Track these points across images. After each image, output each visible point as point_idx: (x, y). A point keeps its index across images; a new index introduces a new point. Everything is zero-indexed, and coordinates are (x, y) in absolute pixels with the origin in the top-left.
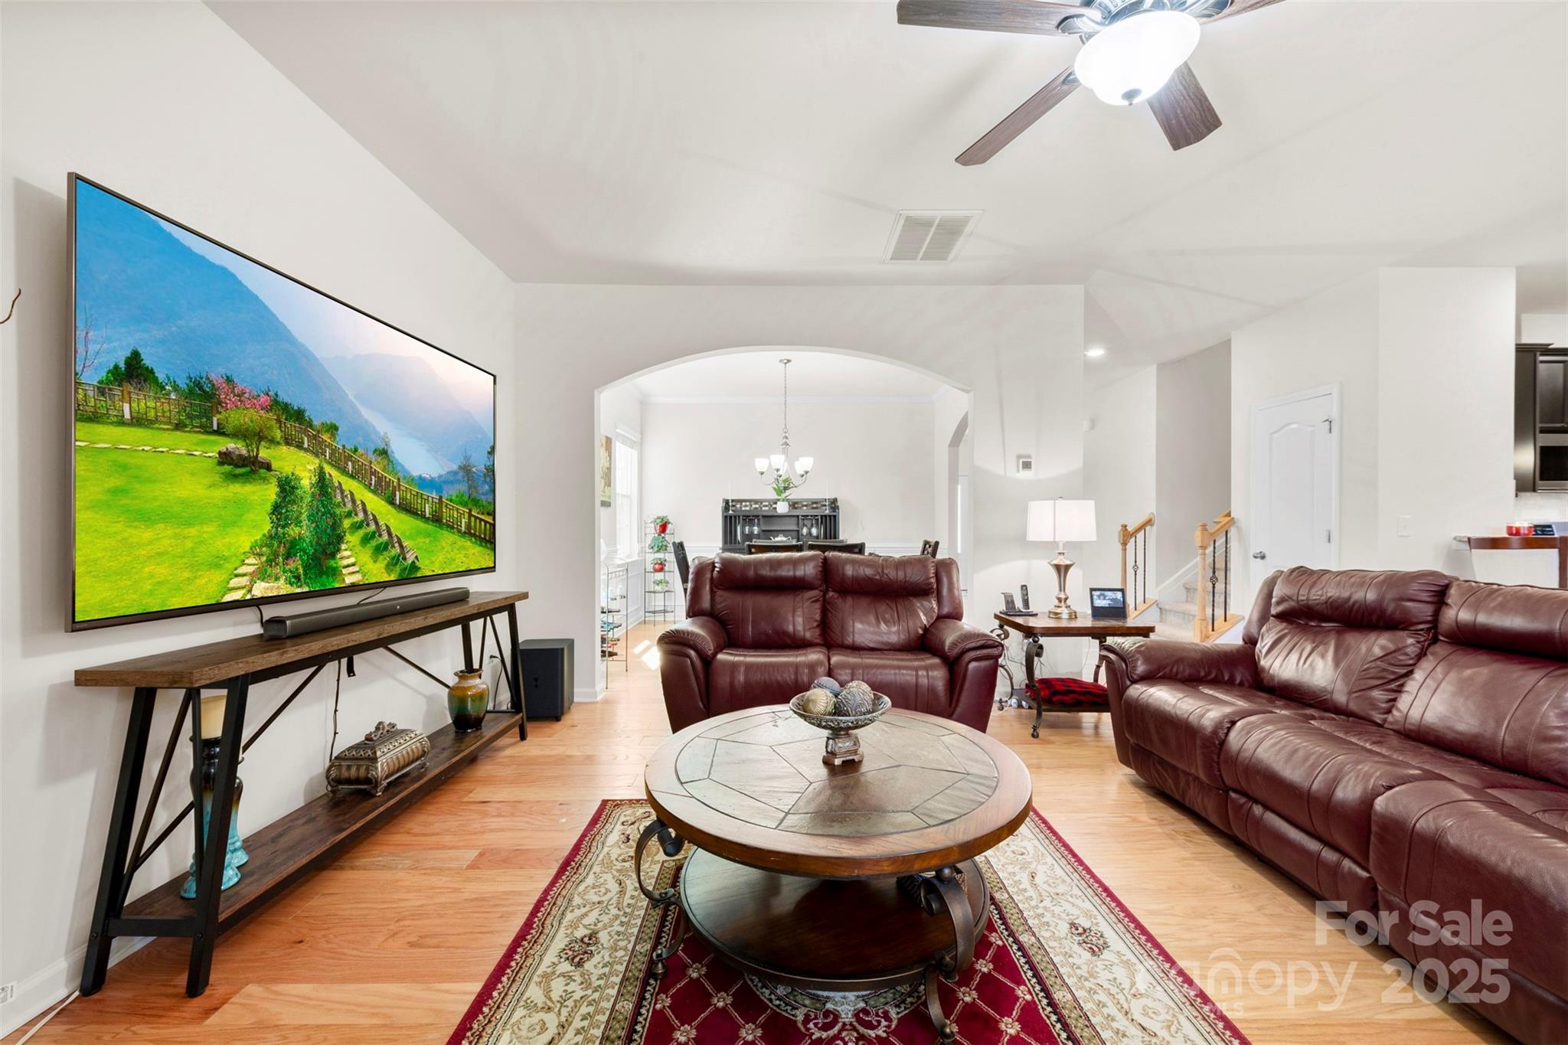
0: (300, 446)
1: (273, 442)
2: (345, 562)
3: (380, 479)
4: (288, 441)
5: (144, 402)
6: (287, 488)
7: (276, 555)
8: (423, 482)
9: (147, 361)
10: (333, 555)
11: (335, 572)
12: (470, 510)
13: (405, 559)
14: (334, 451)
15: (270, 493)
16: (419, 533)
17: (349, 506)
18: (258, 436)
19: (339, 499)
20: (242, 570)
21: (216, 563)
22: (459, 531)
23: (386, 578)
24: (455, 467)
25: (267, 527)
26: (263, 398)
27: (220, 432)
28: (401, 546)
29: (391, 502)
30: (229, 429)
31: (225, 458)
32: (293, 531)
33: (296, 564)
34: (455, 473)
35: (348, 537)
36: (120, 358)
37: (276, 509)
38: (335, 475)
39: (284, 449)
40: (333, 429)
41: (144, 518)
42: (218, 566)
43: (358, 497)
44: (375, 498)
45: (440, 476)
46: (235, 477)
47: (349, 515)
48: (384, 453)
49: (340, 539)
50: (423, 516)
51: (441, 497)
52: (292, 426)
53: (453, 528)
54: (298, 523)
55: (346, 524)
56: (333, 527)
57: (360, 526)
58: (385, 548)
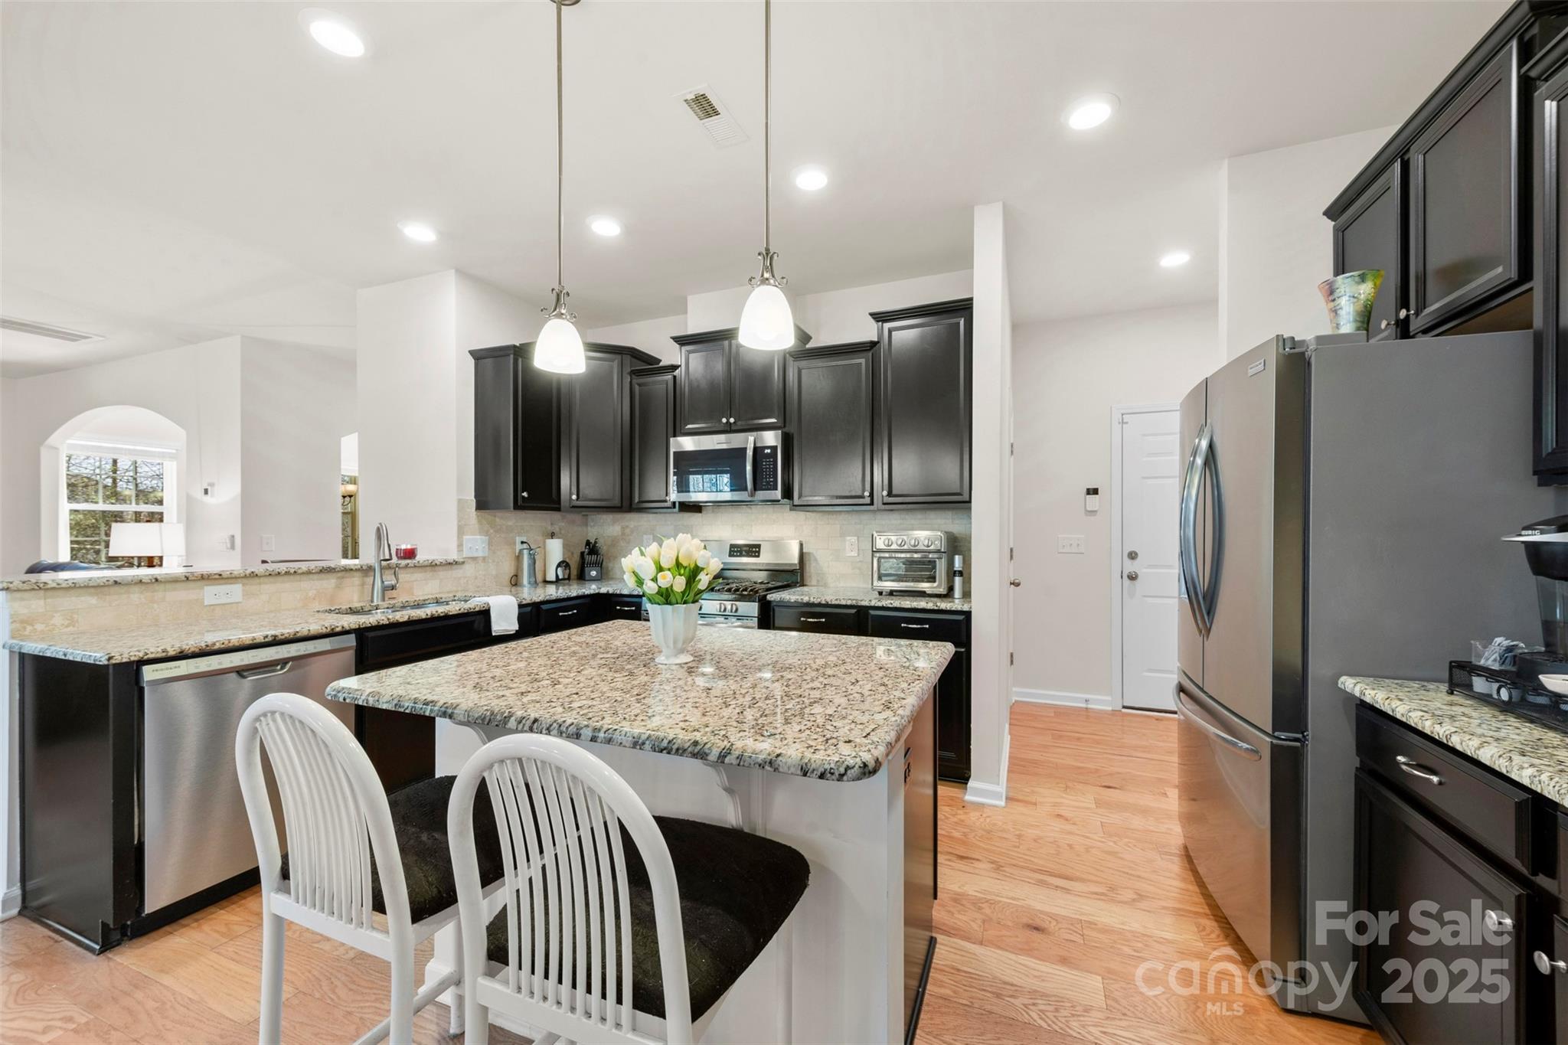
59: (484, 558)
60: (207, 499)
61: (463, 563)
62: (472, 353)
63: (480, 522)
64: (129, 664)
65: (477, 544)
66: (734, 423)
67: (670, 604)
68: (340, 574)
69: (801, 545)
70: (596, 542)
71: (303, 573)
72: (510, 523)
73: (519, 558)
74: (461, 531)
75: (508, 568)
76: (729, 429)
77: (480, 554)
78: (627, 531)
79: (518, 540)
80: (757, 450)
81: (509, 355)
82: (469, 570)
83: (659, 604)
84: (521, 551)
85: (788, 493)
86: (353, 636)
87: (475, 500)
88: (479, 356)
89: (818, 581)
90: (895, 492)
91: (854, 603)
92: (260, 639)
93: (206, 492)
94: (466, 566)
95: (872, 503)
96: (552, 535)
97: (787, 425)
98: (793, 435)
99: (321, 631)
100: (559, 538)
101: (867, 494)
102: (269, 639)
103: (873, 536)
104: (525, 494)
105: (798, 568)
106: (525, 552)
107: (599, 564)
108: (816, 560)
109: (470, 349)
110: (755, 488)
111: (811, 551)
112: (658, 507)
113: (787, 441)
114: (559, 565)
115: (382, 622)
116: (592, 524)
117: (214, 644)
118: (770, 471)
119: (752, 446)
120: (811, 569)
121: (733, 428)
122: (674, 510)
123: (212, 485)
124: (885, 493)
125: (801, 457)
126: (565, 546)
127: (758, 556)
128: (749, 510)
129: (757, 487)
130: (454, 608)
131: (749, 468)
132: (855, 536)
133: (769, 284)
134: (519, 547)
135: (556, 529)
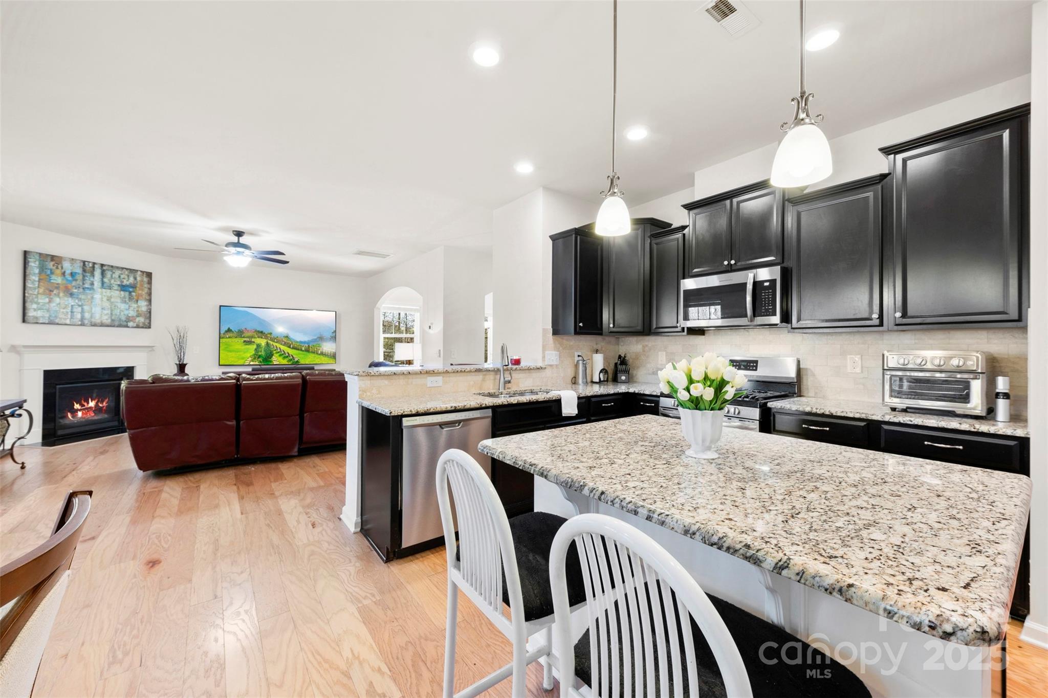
0: (262, 338)
1: (255, 338)
2: (274, 359)
3: (286, 343)
4: (259, 337)
5: (230, 335)
6: (259, 346)
7: (255, 357)
8: (301, 342)
9: (231, 328)
10: (270, 358)
11: (271, 361)
13: (294, 359)
14: (271, 338)
15: (255, 347)
16: (299, 354)
17: (275, 348)
18: (252, 337)
19: (272, 347)
20: (248, 359)
21: (243, 358)
23: (287, 363)
24: (315, 338)
25: (253, 353)
26: (254, 331)
27: (244, 337)
28: (293, 357)
29: (289, 347)
30: (246, 336)
31: (245, 341)
32: (260, 353)
33: (261, 359)
35: (275, 354)
36: (227, 329)
37: (256, 349)
38: (271, 343)
39: (258, 339)
40: (271, 334)
41: (232, 351)
43: (278, 346)
44: (284, 347)
45: (308, 340)
46: (247, 344)
47: (275, 350)
48: (287, 337)
49: (273, 355)
50: (301, 350)
51: (309, 346)
52: (260, 334)
53: (314, 353)
54: (261, 352)
55: (274, 352)
56: (271, 352)
57: (279, 352)
58: (287, 357)
59: (557, 365)
60: (431, 331)
61: (545, 368)
62: (551, 237)
63: (554, 342)
64: (398, 416)
65: (553, 357)
66: (735, 264)
67: (699, 409)
68: (484, 373)
69: (799, 362)
70: (625, 357)
71: (468, 372)
72: (572, 343)
73: (576, 366)
74: (544, 348)
75: (570, 373)
76: (730, 269)
77: (555, 363)
78: (647, 349)
79: (576, 354)
80: (756, 284)
81: (572, 235)
82: (548, 372)
83: (690, 409)
84: (578, 361)
85: (786, 318)
86: (490, 410)
87: (551, 329)
88: (554, 238)
89: (816, 393)
90: (910, 313)
91: (863, 416)
92: (449, 408)
93: (430, 327)
94: (547, 370)
95: (881, 324)
96: (597, 351)
97: (785, 260)
98: (792, 268)
99: (476, 406)
100: (600, 353)
101: (875, 316)
102: (453, 408)
103: (883, 355)
104: (581, 324)
105: (796, 381)
106: (581, 362)
107: (627, 372)
108: (814, 375)
109: (550, 235)
110: (755, 314)
111: (808, 367)
112: (673, 331)
113: (786, 275)
114: (601, 372)
115: (504, 403)
116: (622, 344)
117: (430, 409)
118: (769, 301)
119: (752, 281)
120: (808, 383)
121: (734, 268)
122: (683, 334)
123: (432, 324)
124: (898, 315)
125: (799, 286)
126: (605, 359)
127: (756, 370)
128: (747, 333)
129: (756, 314)
130: (541, 397)
131: (749, 299)
132: (859, 355)
133: (805, 124)
134: (577, 358)
135: (599, 347)
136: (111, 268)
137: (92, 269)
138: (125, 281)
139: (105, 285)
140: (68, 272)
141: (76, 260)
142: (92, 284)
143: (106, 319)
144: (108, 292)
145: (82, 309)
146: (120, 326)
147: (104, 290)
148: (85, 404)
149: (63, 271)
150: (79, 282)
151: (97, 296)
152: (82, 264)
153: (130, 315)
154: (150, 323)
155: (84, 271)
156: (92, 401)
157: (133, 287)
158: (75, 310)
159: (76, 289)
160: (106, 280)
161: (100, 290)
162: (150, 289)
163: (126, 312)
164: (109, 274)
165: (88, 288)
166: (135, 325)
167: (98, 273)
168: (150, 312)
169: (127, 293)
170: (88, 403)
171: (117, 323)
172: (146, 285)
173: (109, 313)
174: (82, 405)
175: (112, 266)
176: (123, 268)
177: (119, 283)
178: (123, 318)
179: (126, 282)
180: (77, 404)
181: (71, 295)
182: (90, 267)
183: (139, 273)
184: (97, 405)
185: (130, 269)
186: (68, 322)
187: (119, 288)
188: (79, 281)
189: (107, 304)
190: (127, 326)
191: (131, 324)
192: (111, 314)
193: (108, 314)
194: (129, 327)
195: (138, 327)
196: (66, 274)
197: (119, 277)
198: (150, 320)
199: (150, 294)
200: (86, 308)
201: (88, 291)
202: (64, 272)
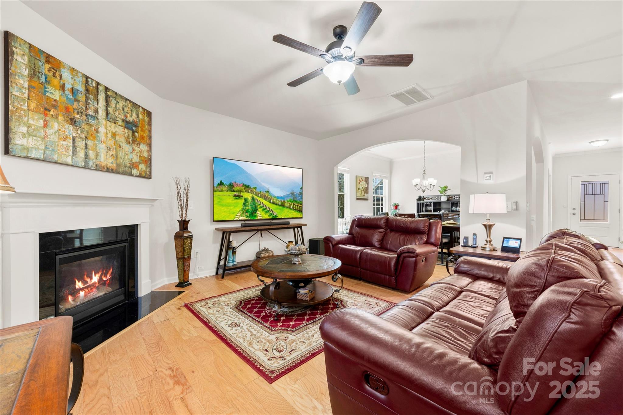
0: (248, 192)
1: (243, 192)
2: (258, 214)
3: (267, 197)
4: (246, 192)
5: (222, 188)
6: (246, 200)
7: (244, 212)
8: (278, 197)
9: (223, 182)
10: (255, 213)
11: (256, 216)
12: (294, 203)
13: (273, 214)
14: (255, 193)
15: (243, 201)
16: (278, 209)
17: (259, 203)
18: (241, 191)
19: (257, 202)
20: (238, 215)
21: (233, 213)
22: (290, 208)
23: (268, 218)
24: (289, 193)
25: (242, 207)
26: (241, 184)
27: (234, 191)
28: (272, 211)
29: (270, 202)
30: (235, 190)
31: (235, 195)
32: (247, 208)
33: (248, 214)
34: (289, 195)
35: (259, 209)
36: (219, 182)
37: (244, 204)
38: (256, 197)
39: (245, 193)
40: (255, 188)
41: (223, 206)
42: (234, 214)
43: (261, 201)
44: (266, 201)
45: (284, 196)
46: (236, 199)
47: (259, 205)
48: (268, 192)
49: (257, 210)
50: (279, 205)
51: (284, 201)
52: (247, 189)
53: (288, 207)
54: (248, 206)
55: (259, 207)
56: (256, 207)
57: (262, 207)
58: (268, 211)
136: (115, 96)
137: (95, 90)
138: (129, 116)
139: (110, 116)
140: (68, 86)
141: (78, 72)
142: (96, 111)
143: (110, 163)
144: (113, 128)
145: (86, 144)
146: (124, 173)
147: (108, 123)
148: (88, 280)
149: (62, 83)
150: (82, 105)
151: (102, 130)
152: (84, 79)
153: (134, 161)
154: (150, 172)
155: (87, 90)
156: (95, 276)
157: (136, 126)
158: (77, 144)
159: (78, 113)
160: (110, 110)
161: (104, 122)
162: (150, 131)
163: (131, 156)
164: (113, 102)
165: (91, 116)
166: (138, 174)
167: (102, 97)
168: (151, 160)
169: (131, 132)
170: (91, 278)
171: (121, 169)
172: (146, 127)
173: (115, 155)
174: (85, 282)
175: (116, 93)
176: (127, 99)
177: (123, 117)
178: (127, 163)
179: (129, 119)
180: (79, 282)
181: (73, 122)
182: (93, 87)
183: (141, 110)
184: (100, 279)
185: (133, 103)
186: (69, 161)
187: (123, 124)
188: (81, 102)
189: (111, 143)
190: (131, 175)
191: (135, 172)
192: (117, 156)
193: (112, 155)
194: (132, 175)
195: (140, 176)
196: (66, 89)
197: (123, 109)
198: (151, 169)
199: (150, 138)
200: (90, 143)
201: (91, 121)
202: (64, 84)
